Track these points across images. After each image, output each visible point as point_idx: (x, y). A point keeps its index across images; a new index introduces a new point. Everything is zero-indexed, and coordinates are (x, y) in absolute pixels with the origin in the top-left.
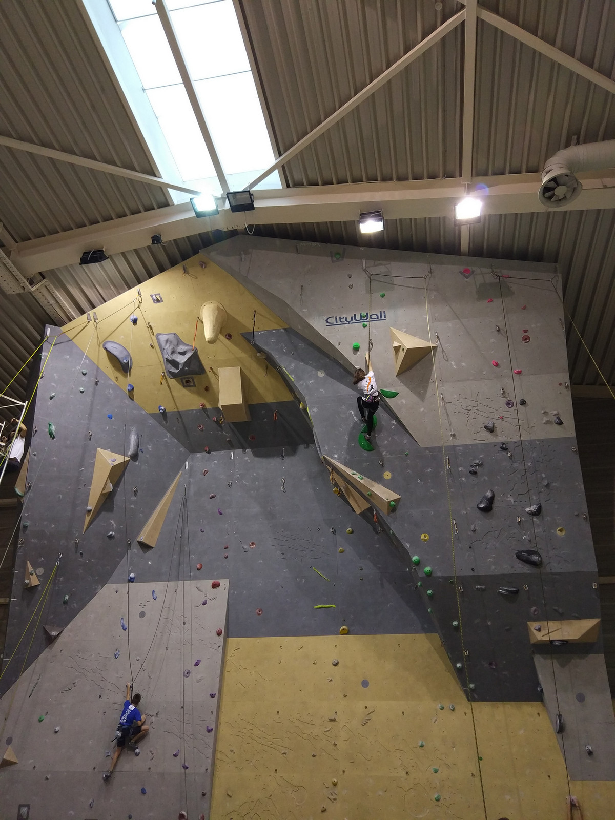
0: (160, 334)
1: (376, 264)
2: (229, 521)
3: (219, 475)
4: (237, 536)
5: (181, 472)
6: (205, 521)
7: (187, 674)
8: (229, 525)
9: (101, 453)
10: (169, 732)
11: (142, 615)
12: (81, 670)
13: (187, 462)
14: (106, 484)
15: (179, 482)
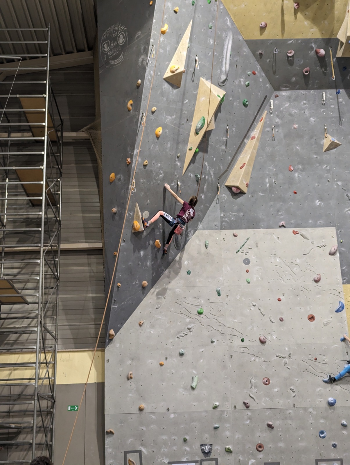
2: (328, 168)
3: (311, 117)
4: (340, 183)
5: (266, 112)
6: (300, 167)
7: (312, 318)
8: (328, 171)
9: (205, 84)
10: (306, 371)
11: (247, 262)
12: (193, 316)
13: (272, 101)
14: (211, 121)
15: (265, 123)
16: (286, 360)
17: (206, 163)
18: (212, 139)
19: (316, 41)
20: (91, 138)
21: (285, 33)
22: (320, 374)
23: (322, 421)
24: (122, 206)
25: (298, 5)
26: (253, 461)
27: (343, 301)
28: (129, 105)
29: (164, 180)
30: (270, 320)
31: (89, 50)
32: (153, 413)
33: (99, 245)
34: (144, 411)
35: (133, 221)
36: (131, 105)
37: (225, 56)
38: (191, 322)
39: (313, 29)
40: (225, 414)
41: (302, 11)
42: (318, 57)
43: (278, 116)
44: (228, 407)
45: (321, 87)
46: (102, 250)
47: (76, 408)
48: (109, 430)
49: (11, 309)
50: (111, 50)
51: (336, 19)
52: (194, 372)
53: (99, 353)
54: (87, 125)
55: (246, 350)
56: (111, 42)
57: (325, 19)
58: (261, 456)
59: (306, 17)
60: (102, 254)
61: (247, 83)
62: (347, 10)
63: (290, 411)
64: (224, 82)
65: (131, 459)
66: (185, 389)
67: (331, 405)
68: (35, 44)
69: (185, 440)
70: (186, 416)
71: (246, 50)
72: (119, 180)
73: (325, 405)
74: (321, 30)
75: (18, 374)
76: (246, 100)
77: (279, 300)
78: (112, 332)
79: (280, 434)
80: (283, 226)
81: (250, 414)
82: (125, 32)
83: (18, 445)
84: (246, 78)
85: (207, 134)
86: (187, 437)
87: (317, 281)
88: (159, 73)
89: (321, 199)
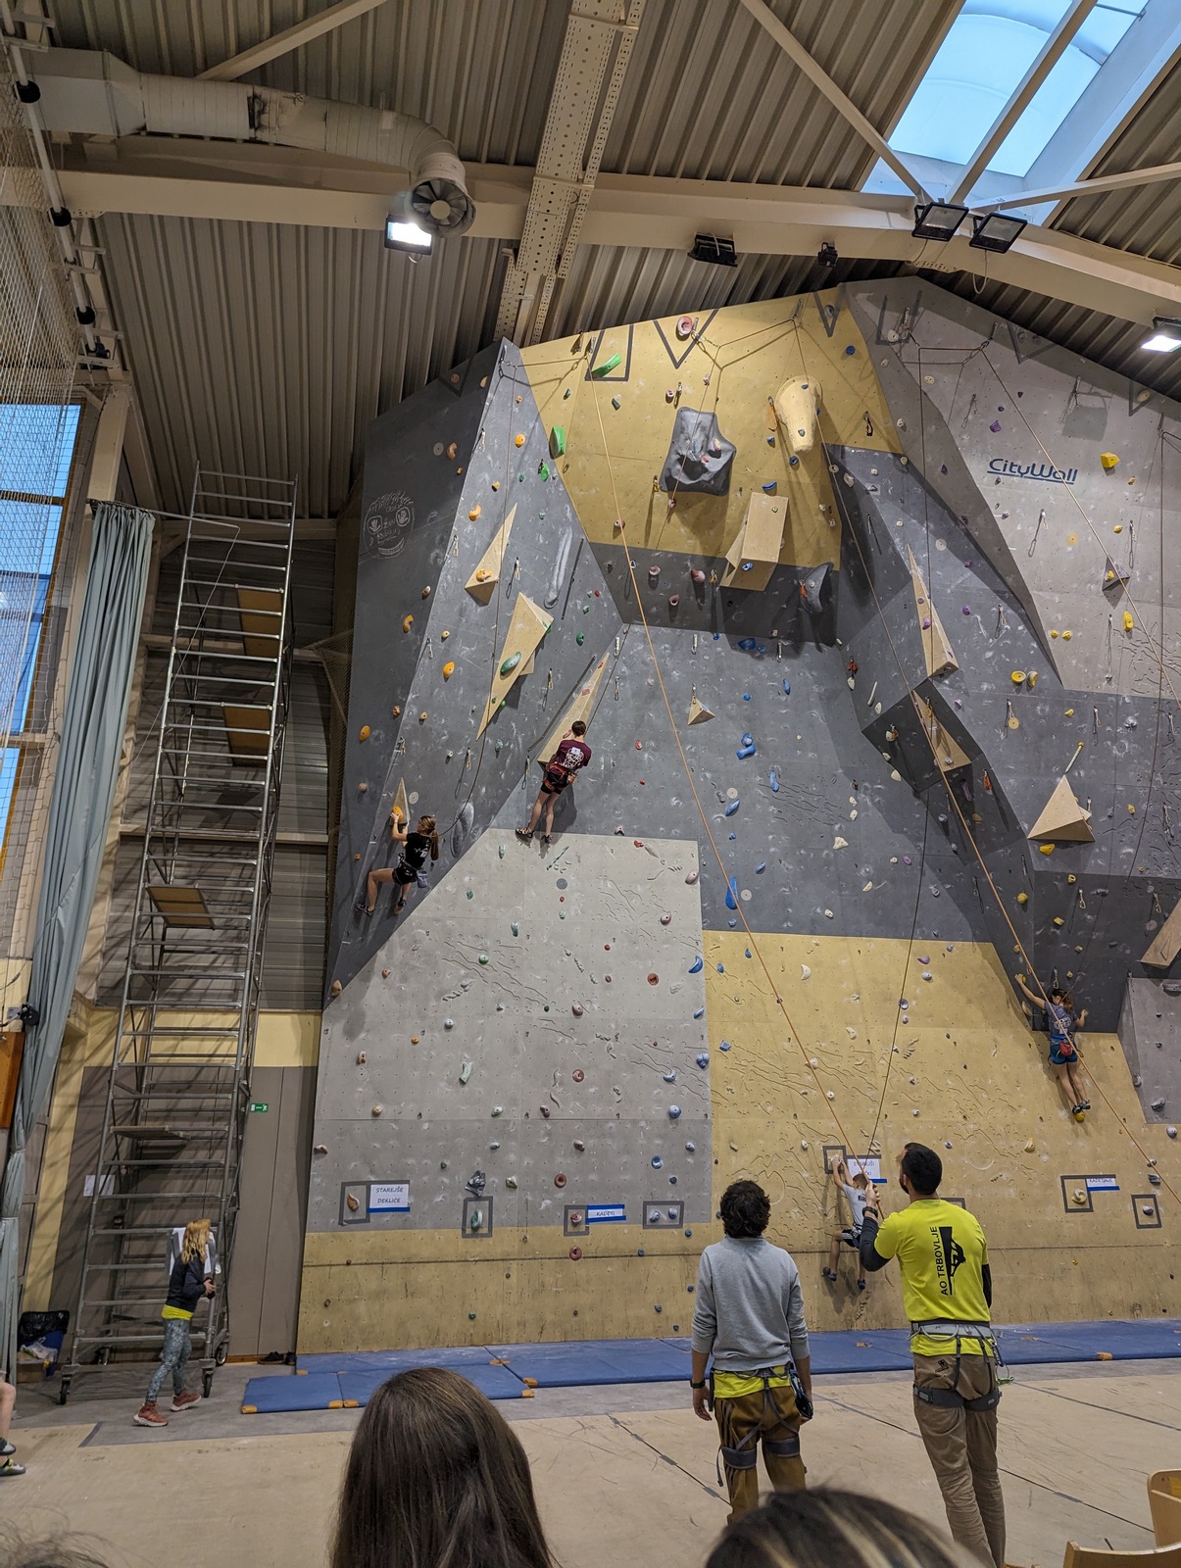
0: (688, 409)
1: (1093, 391)
2: (693, 750)
3: (674, 669)
4: (708, 775)
5: (608, 654)
6: (653, 744)
7: (654, 979)
8: (693, 755)
9: (526, 603)
10: (640, 1062)
11: (562, 884)
12: (471, 966)
13: (618, 638)
14: (529, 661)
15: (606, 671)
16: (611, 1043)
17: (513, 724)
18: (525, 687)
19: (693, 557)
20: (324, 663)
21: (650, 540)
22: (660, 1068)
23: (658, 1142)
24: (378, 781)
25: (675, 502)
26: (548, 1202)
27: (701, 956)
28: (406, 623)
29: (448, 744)
30: (590, 979)
31: (329, 517)
32: (395, 1121)
33: (323, 838)
34: (381, 1117)
35: (392, 805)
36: (410, 623)
37: (558, 564)
38: (466, 976)
39: (690, 539)
40: (511, 1126)
41: (679, 512)
42: (694, 582)
43: (624, 662)
44: (517, 1115)
45: (694, 626)
46: (327, 847)
47: (265, 1107)
48: (320, 1147)
49: (184, 935)
50: (383, 531)
51: (726, 530)
52: (466, 1055)
53: (311, 1018)
54: (320, 640)
55: (550, 1025)
56: (384, 517)
57: (711, 528)
58: (560, 1194)
59: (684, 522)
60: (326, 854)
61: (585, 608)
62: (744, 521)
63: (611, 1124)
64: (552, 603)
65: (352, 1197)
66: (450, 1082)
67: (673, 1116)
68: (262, 503)
69: (443, 1167)
70: (448, 1127)
71: (588, 557)
72: (377, 738)
73: (665, 1116)
74: (701, 543)
75: (189, 1046)
76: (582, 635)
77: (607, 948)
78: (338, 984)
79: (593, 1160)
80: (620, 832)
81: (549, 1127)
82: (410, 507)
83: (180, 1166)
84: (585, 599)
85: (520, 680)
86: (447, 1163)
87: (665, 923)
88: (460, 580)
89: (679, 796)
